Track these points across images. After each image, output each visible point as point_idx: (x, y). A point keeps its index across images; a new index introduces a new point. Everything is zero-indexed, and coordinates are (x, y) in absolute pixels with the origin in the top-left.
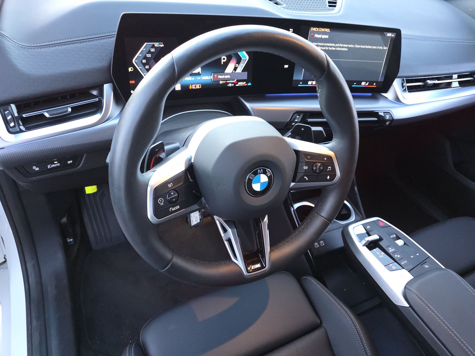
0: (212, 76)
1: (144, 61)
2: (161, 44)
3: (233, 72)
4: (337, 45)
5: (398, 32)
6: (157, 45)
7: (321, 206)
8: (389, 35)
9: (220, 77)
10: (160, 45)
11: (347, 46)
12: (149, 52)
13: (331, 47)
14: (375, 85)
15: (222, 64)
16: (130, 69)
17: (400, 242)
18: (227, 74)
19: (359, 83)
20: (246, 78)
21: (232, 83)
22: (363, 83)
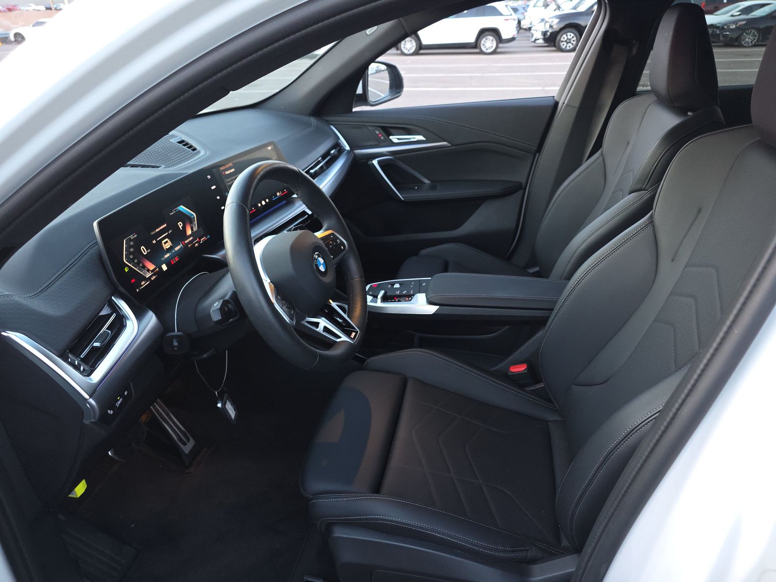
0: (181, 244)
1: (131, 257)
3: (192, 233)
6: (132, 237)
7: (350, 273)
8: (269, 148)
9: (186, 242)
10: (134, 236)
12: (131, 247)
15: (181, 229)
16: (126, 270)
17: (397, 286)
18: (190, 236)
20: (203, 233)
21: (197, 243)
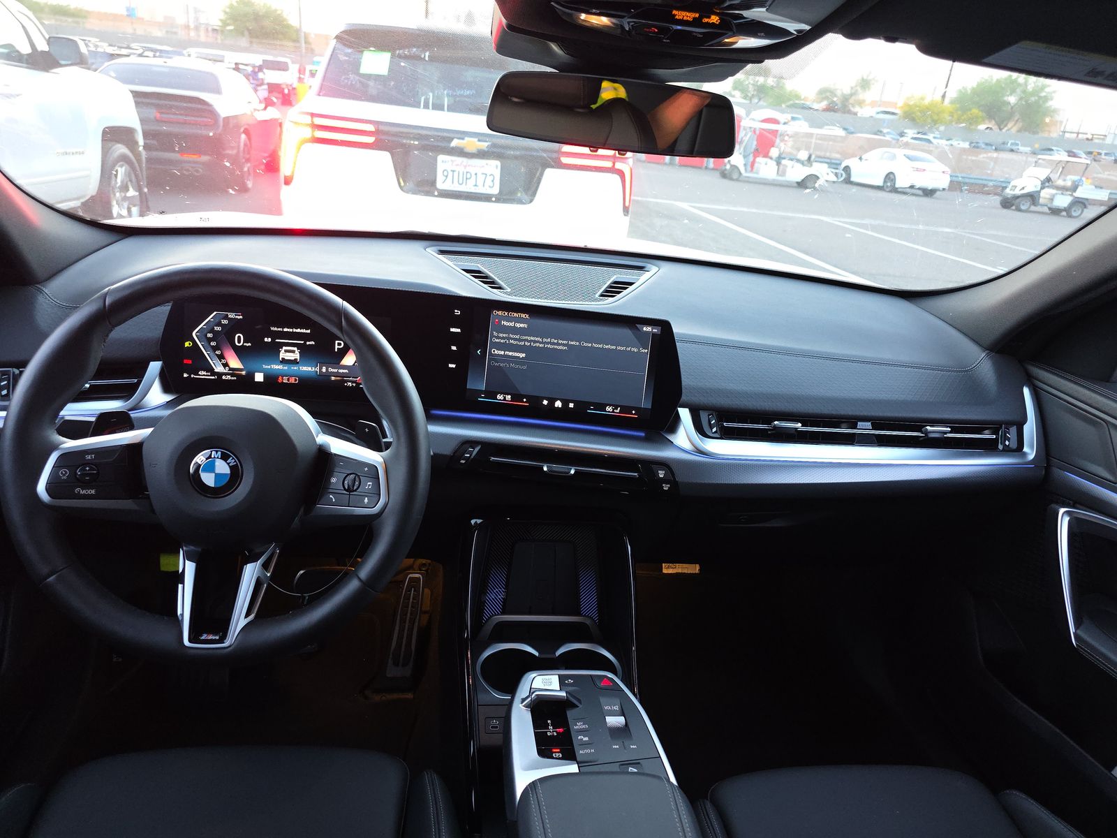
0: (318, 367)
1: (210, 335)
2: (239, 315)
3: (354, 365)
4: (545, 340)
5: (665, 326)
6: (231, 315)
8: (647, 329)
9: (331, 370)
10: (236, 317)
11: (565, 342)
12: (219, 324)
13: (535, 342)
14: (634, 414)
15: (336, 350)
16: (187, 344)
18: (345, 367)
19: (602, 407)
21: (352, 382)
22: (609, 409)
